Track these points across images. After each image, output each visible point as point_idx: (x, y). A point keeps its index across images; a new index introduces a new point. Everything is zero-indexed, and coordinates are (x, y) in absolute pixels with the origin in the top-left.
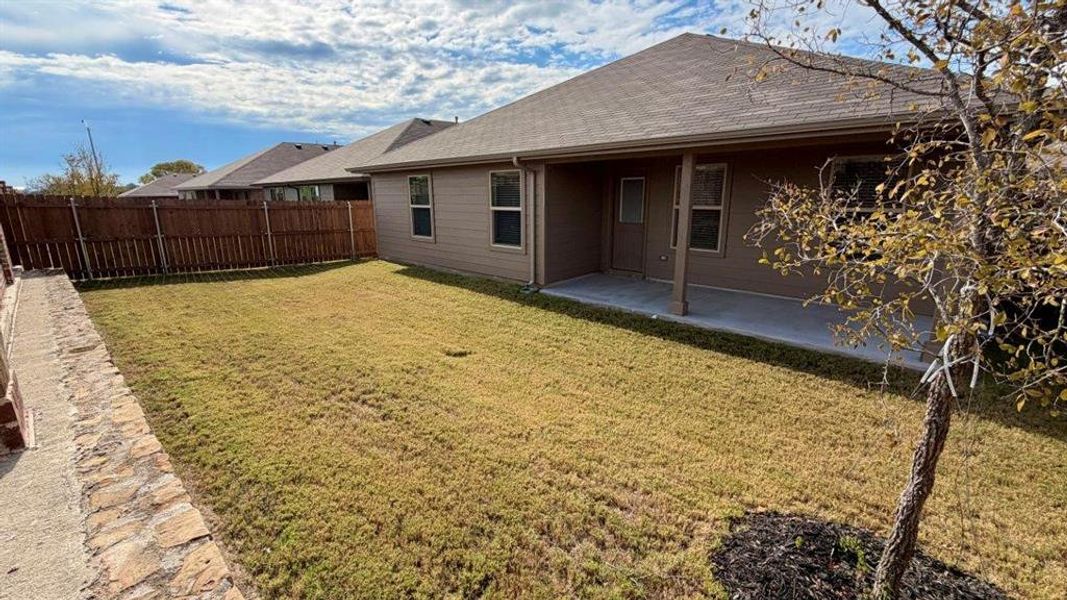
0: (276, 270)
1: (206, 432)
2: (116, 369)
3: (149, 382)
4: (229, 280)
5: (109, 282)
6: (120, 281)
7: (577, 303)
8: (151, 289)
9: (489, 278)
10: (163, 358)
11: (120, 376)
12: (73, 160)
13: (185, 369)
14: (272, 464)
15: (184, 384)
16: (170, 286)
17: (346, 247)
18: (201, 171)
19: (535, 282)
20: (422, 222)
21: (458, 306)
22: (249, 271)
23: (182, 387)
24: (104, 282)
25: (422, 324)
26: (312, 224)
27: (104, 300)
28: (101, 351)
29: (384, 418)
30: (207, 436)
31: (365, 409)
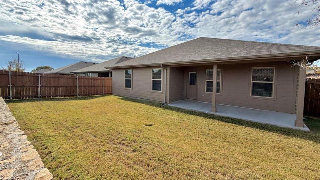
0: (78, 98)
1: (60, 160)
2: (23, 132)
3: (33, 137)
4: (62, 100)
5: (18, 100)
6: (22, 100)
7: (180, 108)
8: (34, 103)
9: (150, 101)
10: (39, 128)
11: (25, 136)
12: (12, 63)
13: (49, 132)
14: (94, 176)
15: (48, 138)
16: (41, 102)
17: (102, 91)
18: (52, 69)
19: (166, 102)
20: (128, 84)
21: (143, 109)
22: (69, 98)
23: (47, 139)
24: (16, 100)
25: (133, 115)
26: (91, 83)
27: (15, 106)
28: (16, 124)
29: (134, 151)
30: (61, 163)
31: (124, 147)
